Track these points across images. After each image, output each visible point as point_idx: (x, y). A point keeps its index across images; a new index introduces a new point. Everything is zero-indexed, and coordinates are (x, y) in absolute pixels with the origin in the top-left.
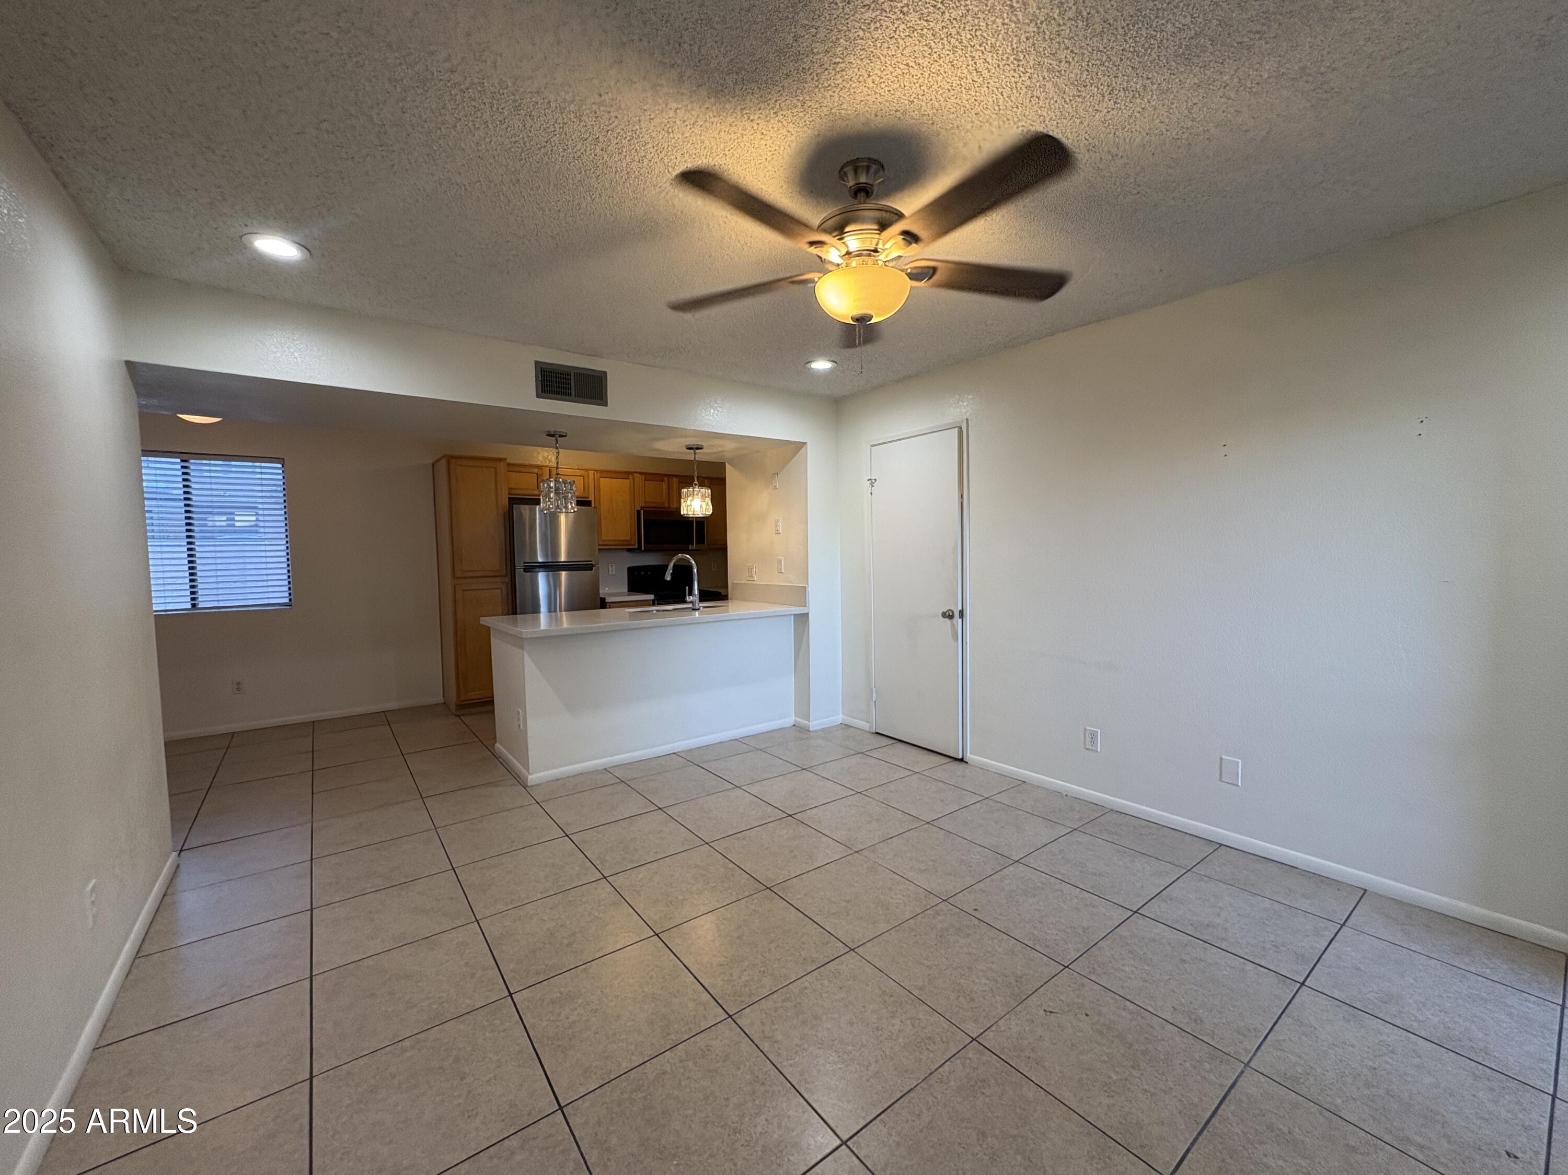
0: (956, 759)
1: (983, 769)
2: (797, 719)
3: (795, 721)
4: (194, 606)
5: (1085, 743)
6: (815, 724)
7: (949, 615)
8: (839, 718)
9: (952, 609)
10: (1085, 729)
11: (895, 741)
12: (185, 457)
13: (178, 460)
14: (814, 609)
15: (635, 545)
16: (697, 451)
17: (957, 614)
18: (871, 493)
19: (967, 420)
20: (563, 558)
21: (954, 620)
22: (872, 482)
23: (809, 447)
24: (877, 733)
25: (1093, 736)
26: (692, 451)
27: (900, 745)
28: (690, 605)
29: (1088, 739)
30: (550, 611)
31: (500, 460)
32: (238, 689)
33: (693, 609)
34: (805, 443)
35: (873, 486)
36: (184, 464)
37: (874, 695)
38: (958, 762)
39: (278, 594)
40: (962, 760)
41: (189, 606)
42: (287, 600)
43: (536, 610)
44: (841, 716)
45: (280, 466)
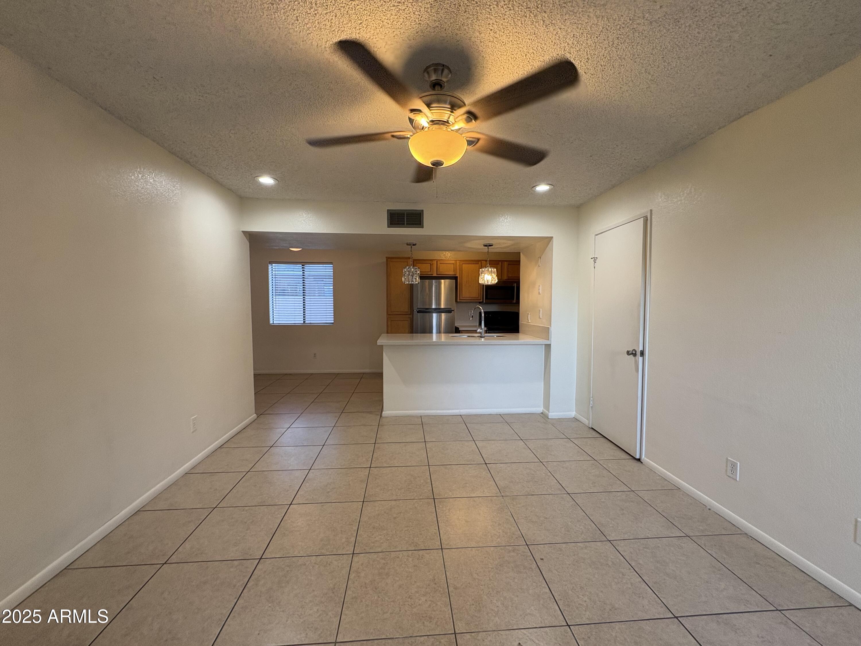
0: (635, 459)
1: (651, 470)
2: (545, 410)
3: (543, 410)
4: (304, 322)
5: (726, 470)
6: (553, 414)
7: (633, 353)
8: (573, 414)
9: (636, 349)
10: (727, 459)
11: (602, 436)
12: (303, 264)
13: (301, 265)
14: (555, 340)
15: (480, 300)
16: (489, 247)
17: (638, 353)
18: (594, 267)
19: (651, 210)
20: (442, 307)
21: (637, 357)
22: (595, 259)
23: (554, 240)
24: (592, 428)
25: (734, 466)
26: (487, 247)
27: (603, 440)
28: (480, 335)
29: (729, 468)
30: (437, 333)
31: (409, 258)
32: (315, 357)
33: (481, 337)
34: (552, 237)
35: (595, 262)
36: (303, 267)
37: (591, 402)
38: (636, 461)
39: (330, 319)
40: (639, 460)
41: (303, 322)
42: (333, 322)
43: (431, 332)
44: (574, 413)
45: (332, 266)
